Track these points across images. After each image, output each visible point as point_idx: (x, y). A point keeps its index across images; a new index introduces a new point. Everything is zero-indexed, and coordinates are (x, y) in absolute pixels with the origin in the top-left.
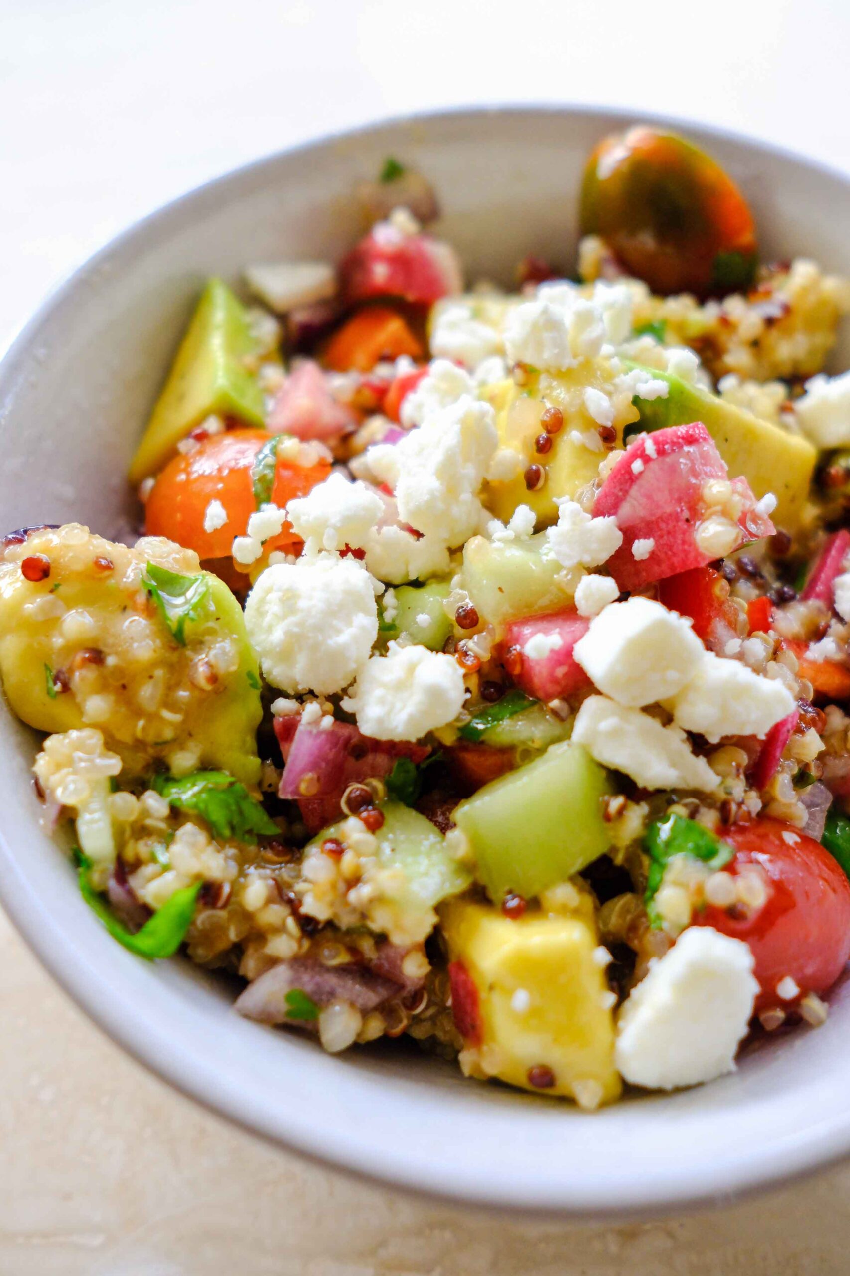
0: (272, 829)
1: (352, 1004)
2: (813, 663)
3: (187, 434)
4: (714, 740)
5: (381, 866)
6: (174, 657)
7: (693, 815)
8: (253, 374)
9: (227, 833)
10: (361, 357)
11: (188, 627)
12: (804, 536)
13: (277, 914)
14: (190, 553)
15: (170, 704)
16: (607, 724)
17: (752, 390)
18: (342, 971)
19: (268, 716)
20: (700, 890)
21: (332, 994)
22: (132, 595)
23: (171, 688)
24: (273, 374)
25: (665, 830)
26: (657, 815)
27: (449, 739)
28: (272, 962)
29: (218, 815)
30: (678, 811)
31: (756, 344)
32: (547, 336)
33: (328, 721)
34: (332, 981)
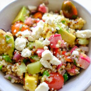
0: (11, 62)
1: (15, 79)
2: (67, 59)
3: (16, 22)
4: (53, 65)
5: (19, 68)
6: (6, 44)
7: (48, 71)
8: (24, 17)
9: (7, 61)
10: (36, 17)
11: (8, 42)
12: (72, 45)
13: (9, 70)
14: (12, 34)
15: (5, 48)
16: (42, 61)
17: (72, 30)
18: (14, 76)
19: (14, 51)
20: (46, 79)
21: (13, 78)
22: (4, 38)
23: (5, 47)
24: (27, 17)
25: (46, 72)
26: (45, 70)
27: (29, 58)
28: (8, 74)
29: (6, 60)
30: (47, 70)
31: (74, 25)
32: (50, 22)
33: (18, 54)
34: (13, 77)
